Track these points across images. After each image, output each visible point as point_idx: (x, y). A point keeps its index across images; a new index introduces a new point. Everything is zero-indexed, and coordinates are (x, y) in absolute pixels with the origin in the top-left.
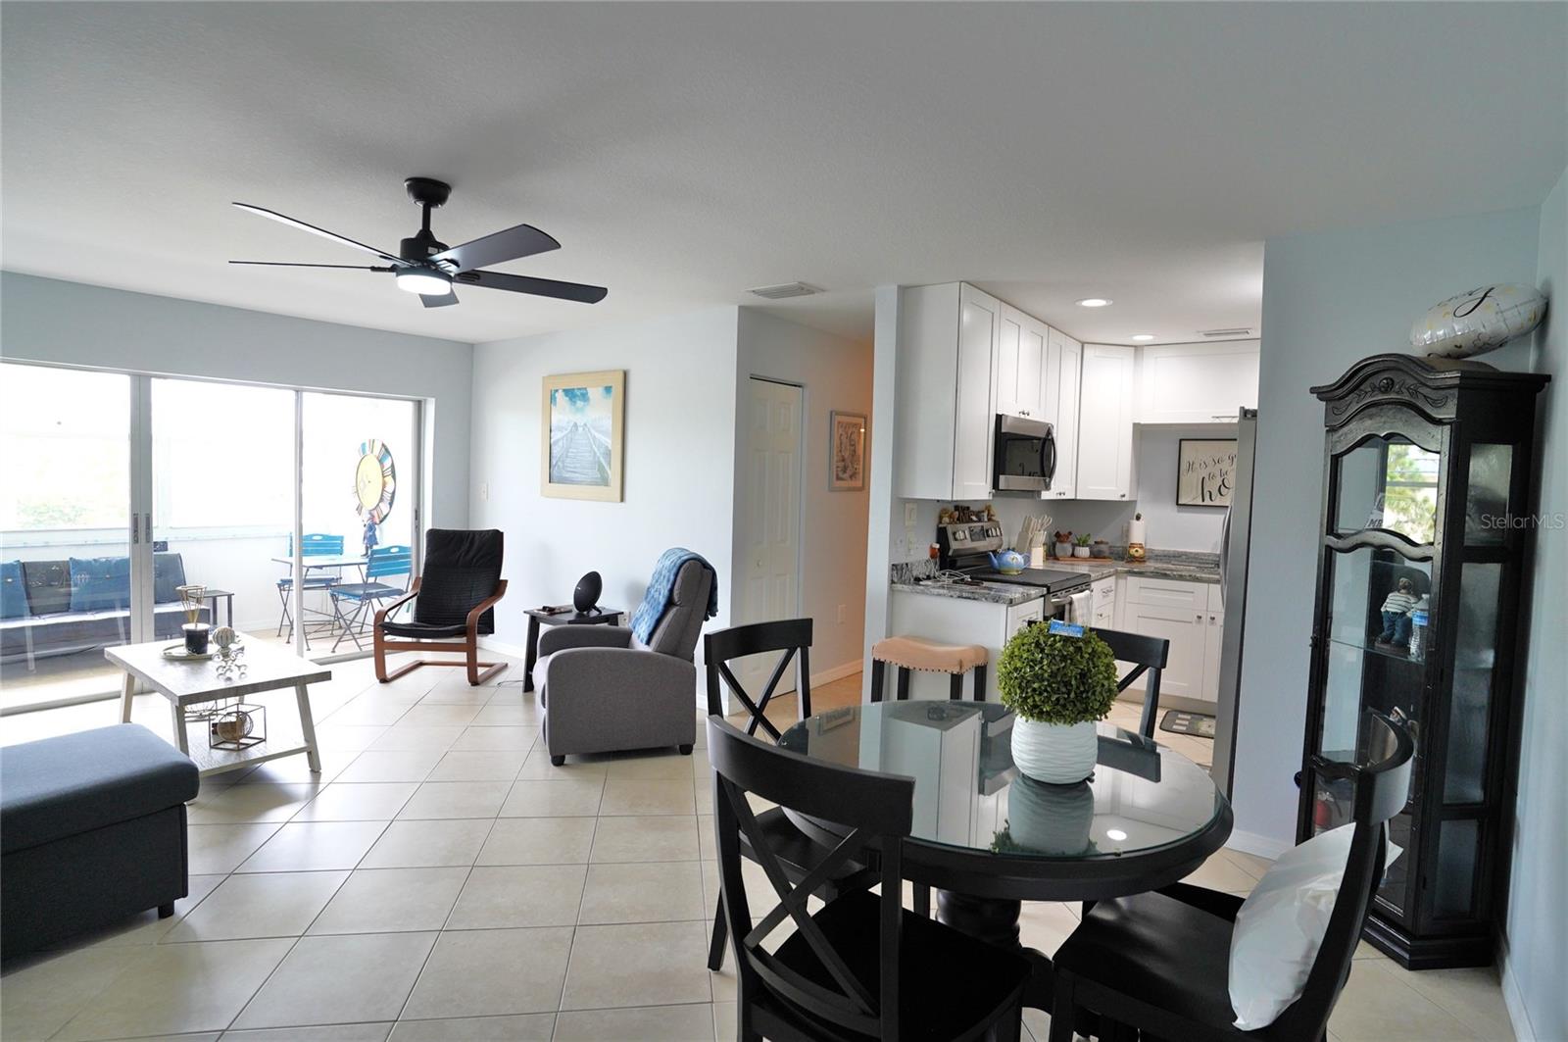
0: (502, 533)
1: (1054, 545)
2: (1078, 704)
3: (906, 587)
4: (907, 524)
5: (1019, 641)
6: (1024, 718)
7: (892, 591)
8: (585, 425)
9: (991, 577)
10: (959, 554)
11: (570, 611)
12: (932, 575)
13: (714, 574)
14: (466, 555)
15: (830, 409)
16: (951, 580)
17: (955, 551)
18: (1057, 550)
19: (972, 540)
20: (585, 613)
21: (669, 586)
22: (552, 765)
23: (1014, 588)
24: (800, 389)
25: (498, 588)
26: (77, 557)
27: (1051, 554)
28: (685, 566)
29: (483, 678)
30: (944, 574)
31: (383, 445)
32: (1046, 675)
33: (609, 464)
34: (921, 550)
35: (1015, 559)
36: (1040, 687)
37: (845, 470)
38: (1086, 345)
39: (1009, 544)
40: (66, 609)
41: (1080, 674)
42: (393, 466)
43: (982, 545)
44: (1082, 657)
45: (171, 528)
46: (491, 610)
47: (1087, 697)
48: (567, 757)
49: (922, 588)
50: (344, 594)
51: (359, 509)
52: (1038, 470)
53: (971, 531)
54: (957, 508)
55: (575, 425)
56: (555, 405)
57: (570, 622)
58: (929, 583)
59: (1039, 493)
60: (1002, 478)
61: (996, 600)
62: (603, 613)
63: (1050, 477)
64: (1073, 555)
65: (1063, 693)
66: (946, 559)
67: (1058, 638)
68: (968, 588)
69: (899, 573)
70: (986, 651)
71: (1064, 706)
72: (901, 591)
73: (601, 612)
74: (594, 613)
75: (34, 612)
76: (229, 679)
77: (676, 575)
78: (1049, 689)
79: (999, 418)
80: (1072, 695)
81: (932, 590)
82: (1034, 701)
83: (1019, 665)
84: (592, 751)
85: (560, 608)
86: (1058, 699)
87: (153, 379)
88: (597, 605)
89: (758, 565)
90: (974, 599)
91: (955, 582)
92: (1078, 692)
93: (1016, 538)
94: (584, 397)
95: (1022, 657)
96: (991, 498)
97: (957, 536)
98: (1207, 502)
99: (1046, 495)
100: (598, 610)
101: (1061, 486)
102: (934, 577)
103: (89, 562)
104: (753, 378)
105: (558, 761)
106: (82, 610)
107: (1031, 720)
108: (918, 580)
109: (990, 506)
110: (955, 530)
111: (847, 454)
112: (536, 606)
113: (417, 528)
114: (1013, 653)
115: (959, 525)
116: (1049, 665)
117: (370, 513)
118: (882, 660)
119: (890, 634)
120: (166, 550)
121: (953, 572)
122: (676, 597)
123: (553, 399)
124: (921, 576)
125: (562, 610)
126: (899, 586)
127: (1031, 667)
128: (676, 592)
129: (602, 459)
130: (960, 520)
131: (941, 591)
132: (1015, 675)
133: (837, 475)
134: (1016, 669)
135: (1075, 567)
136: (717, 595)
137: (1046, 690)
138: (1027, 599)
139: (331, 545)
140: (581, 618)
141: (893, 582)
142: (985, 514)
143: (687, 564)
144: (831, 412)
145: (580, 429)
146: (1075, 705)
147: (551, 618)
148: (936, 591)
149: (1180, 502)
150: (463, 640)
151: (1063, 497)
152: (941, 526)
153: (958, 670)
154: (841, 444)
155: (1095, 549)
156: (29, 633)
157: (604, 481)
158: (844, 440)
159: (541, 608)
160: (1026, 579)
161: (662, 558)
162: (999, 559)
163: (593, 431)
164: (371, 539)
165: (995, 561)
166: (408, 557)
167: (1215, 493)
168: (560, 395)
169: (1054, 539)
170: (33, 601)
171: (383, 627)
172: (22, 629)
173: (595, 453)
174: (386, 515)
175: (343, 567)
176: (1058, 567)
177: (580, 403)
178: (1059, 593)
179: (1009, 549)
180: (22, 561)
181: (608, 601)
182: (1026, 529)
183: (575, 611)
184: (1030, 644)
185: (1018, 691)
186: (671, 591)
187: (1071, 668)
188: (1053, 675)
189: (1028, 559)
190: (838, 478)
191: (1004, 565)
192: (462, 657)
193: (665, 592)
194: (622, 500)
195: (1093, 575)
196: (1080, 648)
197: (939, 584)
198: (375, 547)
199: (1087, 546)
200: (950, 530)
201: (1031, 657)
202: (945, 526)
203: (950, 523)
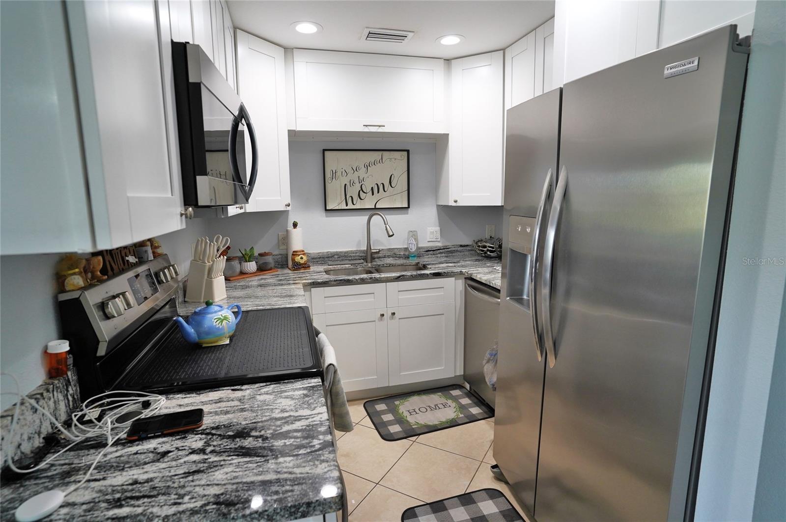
17: (110, 340)
35: (224, 321)
38: (238, 32)
53: (132, 285)
54: (97, 252)
60: (201, 184)
63: (250, 184)
64: (243, 274)
97: (109, 307)
98: (350, 206)
110: (101, 297)
115: (105, 286)
130: (106, 273)
142: (149, 249)
149: (328, 208)
151: (239, 212)
152: (63, 297)
155: (261, 262)
162: (197, 325)
165: (191, 331)
167: (356, 197)
182: (200, 255)
191: (208, 333)
199: (253, 260)
202: (75, 295)
203: (89, 286)
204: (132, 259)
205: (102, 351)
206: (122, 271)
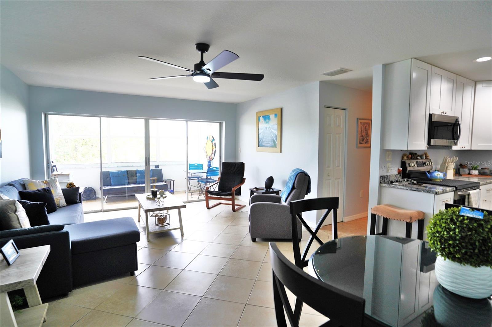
0: (244, 163)
1: (459, 170)
2: (481, 257)
3: (386, 185)
4: (387, 160)
5: (440, 217)
6: (443, 258)
7: (380, 187)
8: (269, 127)
9: (427, 182)
10: (411, 172)
11: (264, 189)
12: (399, 180)
13: (309, 178)
14: (233, 171)
15: (357, 117)
16: (407, 183)
17: (409, 171)
18: (460, 171)
19: (418, 166)
20: (268, 190)
21: (293, 182)
22: (252, 241)
23: (438, 187)
24: (345, 110)
25: (242, 181)
26: (138, 169)
27: (457, 172)
28: (298, 175)
29: (237, 209)
30: (404, 180)
31: (213, 137)
32: (458, 238)
33: (277, 140)
34: (394, 170)
35: (439, 175)
36: (453, 244)
37: (363, 140)
38: (477, 82)
39: (436, 168)
40: (135, 183)
41: (482, 240)
42: (215, 143)
43: (422, 169)
44: (483, 230)
45: (160, 162)
46: (240, 188)
47: (488, 254)
48: (257, 239)
49: (393, 186)
50: (201, 181)
51: (207, 156)
52: (451, 137)
53: (417, 162)
54: (410, 154)
55: (266, 127)
56: (260, 121)
57: (263, 193)
58: (397, 183)
59: (451, 147)
60: (432, 141)
61: (429, 192)
62: (274, 191)
63: (457, 140)
64: (469, 174)
65: (470, 249)
66: (405, 174)
67: (465, 218)
68: (415, 186)
69: (384, 180)
70: (424, 214)
71: (470, 256)
72: (384, 187)
73: (273, 190)
74: (271, 190)
75: (129, 183)
76: (159, 205)
77: (296, 178)
78: (459, 245)
79: (431, 115)
80: (477, 251)
81: (398, 186)
82: (450, 250)
83: (440, 230)
84: (265, 238)
85: (260, 188)
86: (466, 252)
87: (150, 120)
88: (272, 187)
89: (328, 175)
90: (418, 191)
91: (409, 184)
92: (481, 249)
93: (440, 166)
94: (269, 118)
95: (441, 225)
96: (427, 149)
97: (411, 165)
99: (455, 148)
100: (272, 189)
101: (463, 144)
102: (400, 181)
103: (140, 171)
104: (325, 107)
105: (254, 240)
106: (139, 184)
107: (447, 260)
108: (392, 182)
109: (426, 153)
110: (409, 162)
111: (364, 134)
112: (252, 187)
113: (220, 161)
114: (436, 222)
115: (411, 161)
116: (459, 232)
117: (209, 158)
118: (375, 214)
119: (379, 203)
120: (158, 168)
121: (408, 179)
122: (295, 186)
123: (259, 120)
124: (394, 181)
125: (261, 189)
126: (384, 185)
127: (447, 232)
128: (295, 184)
129: (275, 139)
130: (412, 158)
131: (402, 187)
132: (437, 235)
133: (360, 142)
134: (438, 232)
135: (470, 179)
136: (310, 186)
137: (458, 246)
138: (445, 192)
139: (200, 167)
140: (267, 192)
141: (381, 183)
142: (424, 156)
143: (299, 174)
144: (357, 119)
145: (268, 129)
146: (479, 257)
147: (257, 191)
148: (400, 187)
150: (231, 197)
151: (464, 149)
152: (403, 161)
153: (410, 221)
154: (361, 130)
155: (482, 172)
156: (126, 189)
157: (275, 146)
158: (363, 128)
159: (254, 188)
160: (445, 183)
161: (292, 172)
162: (431, 175)
163: (272, 129)
164: (209, 165)
165: (429, 175)
166: (218, 171)
168: (261, 118)
169: (459, 167)
170: (129, 180)
171: (208, 192)
172: (125, 188)
173: (272, 137)
174: (213, 158)
175: (203, 173)
176: (461, 179)
177: (267, 120)
178: (462, 190)
179: (436, 171)
180: (127, 170)
181: (276, 186)
182: (445, 162)
183: (265, 189)
184: (447, 219)
185: (439, 244)
186: (294, 184)
187: (476, 235)
188: (462, 238)
189: (445, 175)
190: (360, 143)
191: (433, 177)
192: (230, 202)
193: (292, 184)
194: (281, 152)
195: (481, 183)
196: (482, 225)
197: (402, 184)
198: (210, 168)
199: (477, 170)
200: (407, 162)
201: (447, 226)
202: (405, 161)
203: (407, 160)
204: (419, 158)
205: (407, 172)
206: (415, 159)
